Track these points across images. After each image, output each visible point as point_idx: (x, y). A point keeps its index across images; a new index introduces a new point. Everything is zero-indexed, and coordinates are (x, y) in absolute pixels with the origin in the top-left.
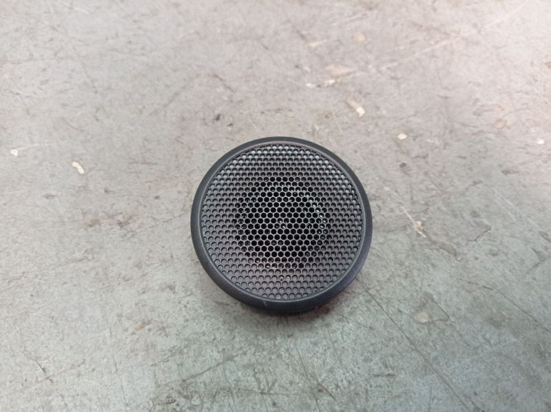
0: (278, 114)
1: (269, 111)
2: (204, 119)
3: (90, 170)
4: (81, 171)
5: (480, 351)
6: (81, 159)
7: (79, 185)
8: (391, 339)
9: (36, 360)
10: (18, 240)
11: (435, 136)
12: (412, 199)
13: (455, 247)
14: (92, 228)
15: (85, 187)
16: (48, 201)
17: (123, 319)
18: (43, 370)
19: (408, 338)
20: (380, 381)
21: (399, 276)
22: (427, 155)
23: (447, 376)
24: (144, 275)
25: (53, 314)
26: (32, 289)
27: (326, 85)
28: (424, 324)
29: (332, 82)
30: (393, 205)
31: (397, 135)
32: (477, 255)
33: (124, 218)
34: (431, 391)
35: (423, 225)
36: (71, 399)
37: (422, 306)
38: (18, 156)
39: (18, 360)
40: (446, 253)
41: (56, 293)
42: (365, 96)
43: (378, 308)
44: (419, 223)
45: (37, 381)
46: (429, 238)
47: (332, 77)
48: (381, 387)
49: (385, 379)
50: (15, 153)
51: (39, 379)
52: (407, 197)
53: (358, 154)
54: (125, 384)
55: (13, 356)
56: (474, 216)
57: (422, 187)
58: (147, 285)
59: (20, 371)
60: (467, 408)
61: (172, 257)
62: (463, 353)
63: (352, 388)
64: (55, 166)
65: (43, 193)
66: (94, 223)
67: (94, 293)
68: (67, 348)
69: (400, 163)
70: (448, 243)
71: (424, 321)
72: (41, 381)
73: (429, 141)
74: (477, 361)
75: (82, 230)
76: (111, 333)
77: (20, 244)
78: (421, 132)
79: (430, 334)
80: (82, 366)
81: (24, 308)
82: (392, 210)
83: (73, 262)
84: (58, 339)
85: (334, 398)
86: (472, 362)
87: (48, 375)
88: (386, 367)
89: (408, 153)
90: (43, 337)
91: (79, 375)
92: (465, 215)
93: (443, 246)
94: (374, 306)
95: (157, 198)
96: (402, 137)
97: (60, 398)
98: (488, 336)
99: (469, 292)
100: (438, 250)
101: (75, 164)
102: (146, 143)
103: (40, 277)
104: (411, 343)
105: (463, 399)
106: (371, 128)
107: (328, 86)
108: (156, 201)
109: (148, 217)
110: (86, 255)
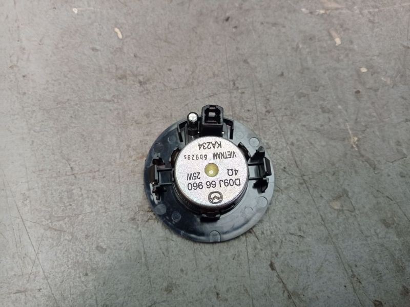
0: (274, 28)
1: (267, 23)
2: (217, 18)
3: (127, 37)
4: (120, 36)
5: (369, 239)
6: (121, 27)
7: (117, 46)
8: (309, 213)
9: (67, 161)
10: (68, 76)
11: (389, 76)
12: (356, 119)
13: (376, 163)
14: (121, 81)
15: (121, 50)
16: (93, 52)
17: (130, 149)
18: (72, 168)
19: (321, 216)
20: (293, 238)
21: (329, 172)
22: (378, 89)
23: (340, 249)
24: (150, 123)
25: (84, 133)
26: (72, 112)
27: (317, 13)
28: (335, 209)
29: (322, 12)
30: (341, 120)
31: (361, 68)
32: (389, 173)
33: (144, 79)
34: (326, 255)
35: (358, 141)
36: (85, 192)
37: (339, 197)
38: (78, 14)
39: (56, 157)
40: (368, 166)
41: (88, 120)
42: (344, 30)
43: (306, 190)
44: (356, 139)
45: (66, 175)
46: (359, 152)
47: (323, 8)
48: (292, 242)
49: (297, 237)
50: (75, 11)
51: (68, 173)
52: (353, 117)
53: (326, 75)
54: (123, 192)
55: (53, 154)
56: (397, 145)
57: (367, 112)
58: (151, 130)
59: (57, 165)
60: (347, 273)
61: (171, 115)
62: (357, 237)
63: (273, 237)
64: (102, 28)
65: (91, 46)
66: (123, 77)
67: (114, 126)
68: (89, 158)
69: (355, 90)
70: (372, 159)
71: (336, 208)
72: (69, 175)
73: (383, 79)
74: (365, 245)
75: (113, 80)
76: (120, 156)
77: (69, 79)
78: (379, 70)
79: (338, 218)
80: (97, 173)
81: (65, 124)
82: (338, 124)
83: (104, 101)
84: (85, 151)
85: (258, 240)
86: (361, 245)
87: (74, 172)
88: (300, 230)
89: (364, 84)
90: (74, 147)
91: (94, 178)
92: (391, 142)
93: (367, 161)
94: (304, 188)
95: (170, 70)
96: (364, 70)
97: (79, 189)
98: (378, 231)
99: (376, 197)
100: (363, 162)
101: (117, 30)
102: (170, 26)
103: (79, 105)
104: (323, 220)
105: (346, 266)
106: (342, 57)
107: (318, 14)
108: (169, 72)
109: (160, 82)
110: (113, 98)
